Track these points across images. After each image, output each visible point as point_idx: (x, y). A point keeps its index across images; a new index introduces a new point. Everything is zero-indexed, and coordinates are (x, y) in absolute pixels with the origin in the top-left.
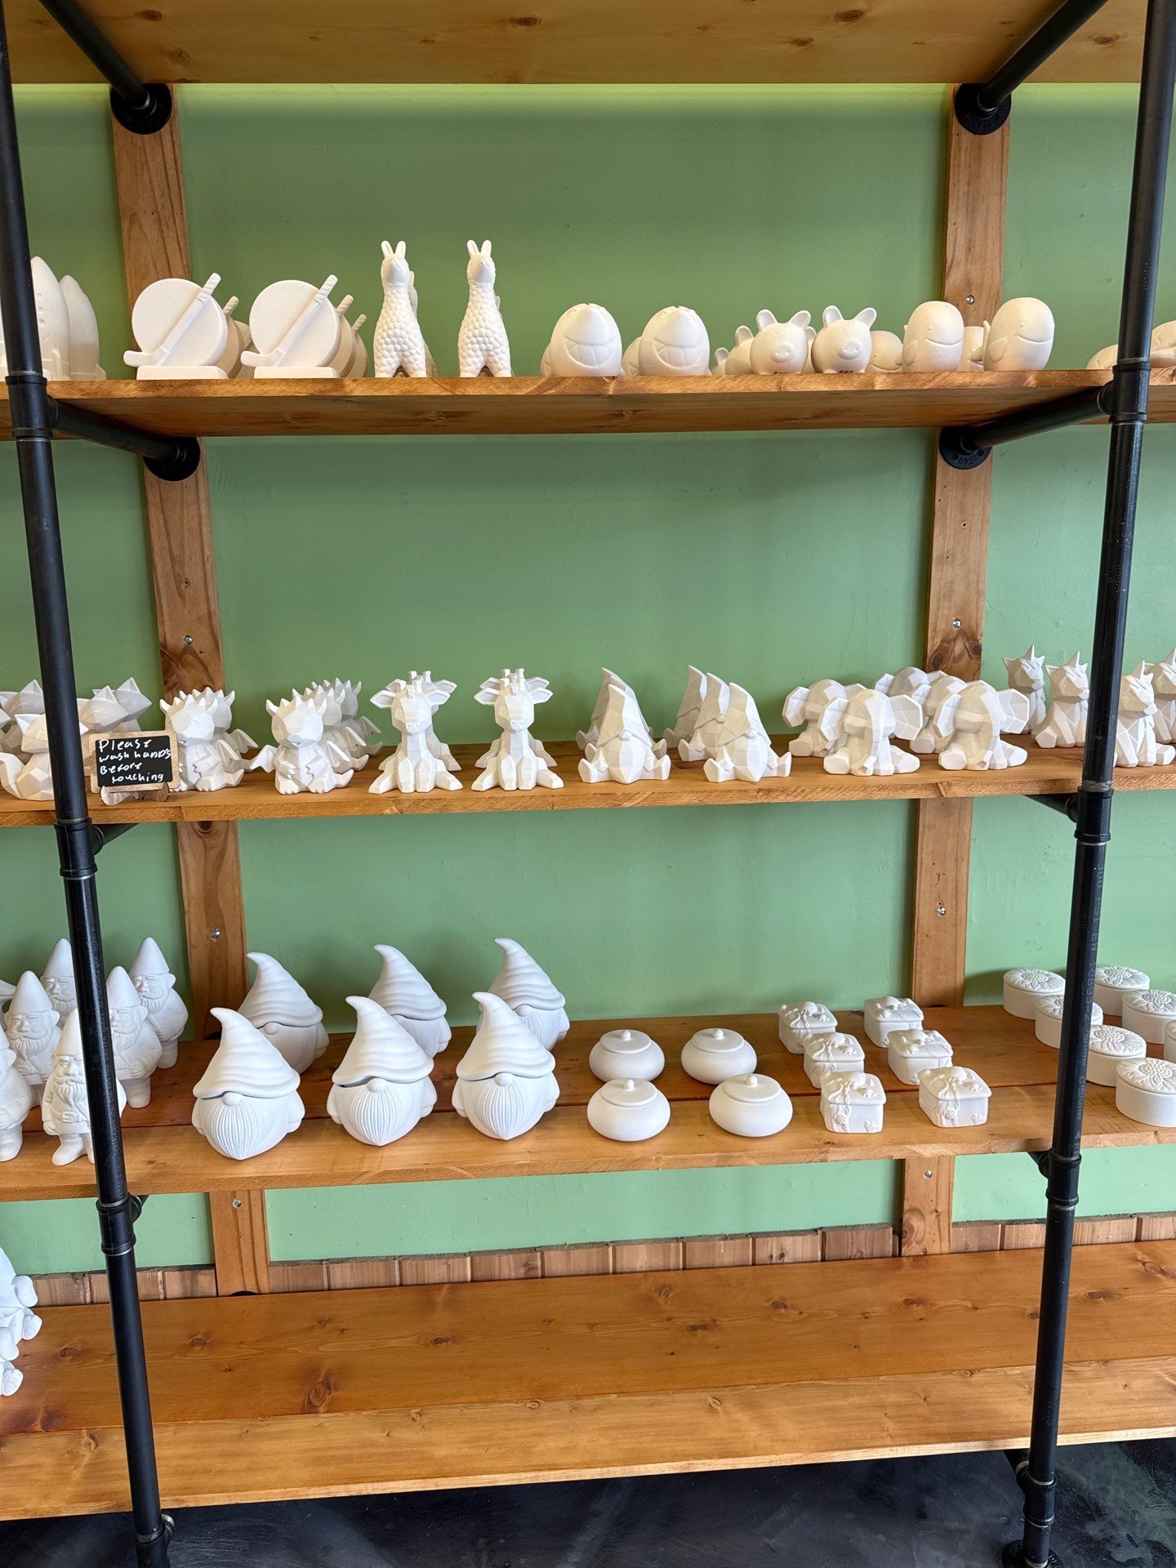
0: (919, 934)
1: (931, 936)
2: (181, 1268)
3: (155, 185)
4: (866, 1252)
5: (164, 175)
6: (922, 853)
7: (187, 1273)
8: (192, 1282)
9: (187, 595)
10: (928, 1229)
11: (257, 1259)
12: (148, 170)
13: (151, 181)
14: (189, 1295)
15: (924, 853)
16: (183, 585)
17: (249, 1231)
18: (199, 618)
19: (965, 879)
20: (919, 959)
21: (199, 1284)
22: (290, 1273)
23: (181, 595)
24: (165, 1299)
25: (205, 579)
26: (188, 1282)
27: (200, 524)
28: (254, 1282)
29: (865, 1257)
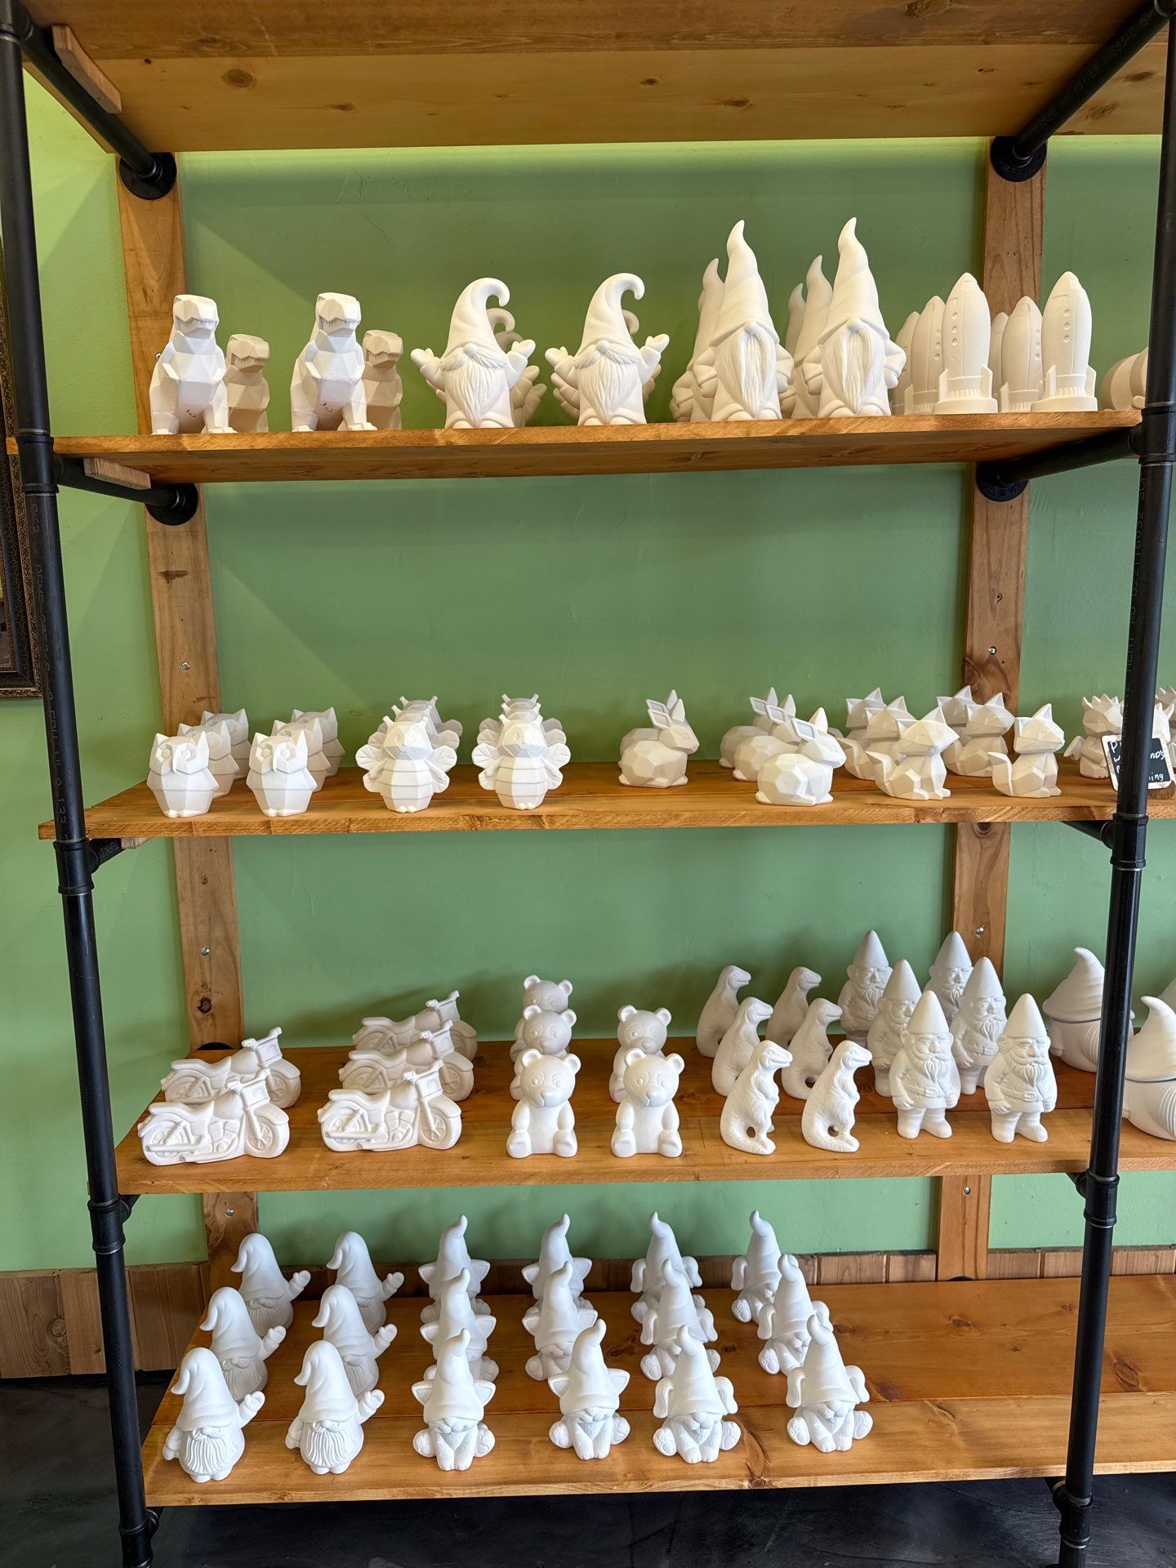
2: (904, 1253)
3: (1020, 228)
5: (1029, 219)
7: (911, 1257)
8: (914, 1266)
9: (998, 608)
11: (978, 1246)
12: (1016, 215)
13: (1017, 225)
14: (910, 1279)
16: (996, 600)
17: (975, 1219)
18: (1006, 630)
21: (921, 1268)
22: (1007, 1261)
23: (993, 609)
24: (887, 1282)
25: (1017, 593)
26: (910, 1267)
27: (1020, 542)
28: (973, 1268)
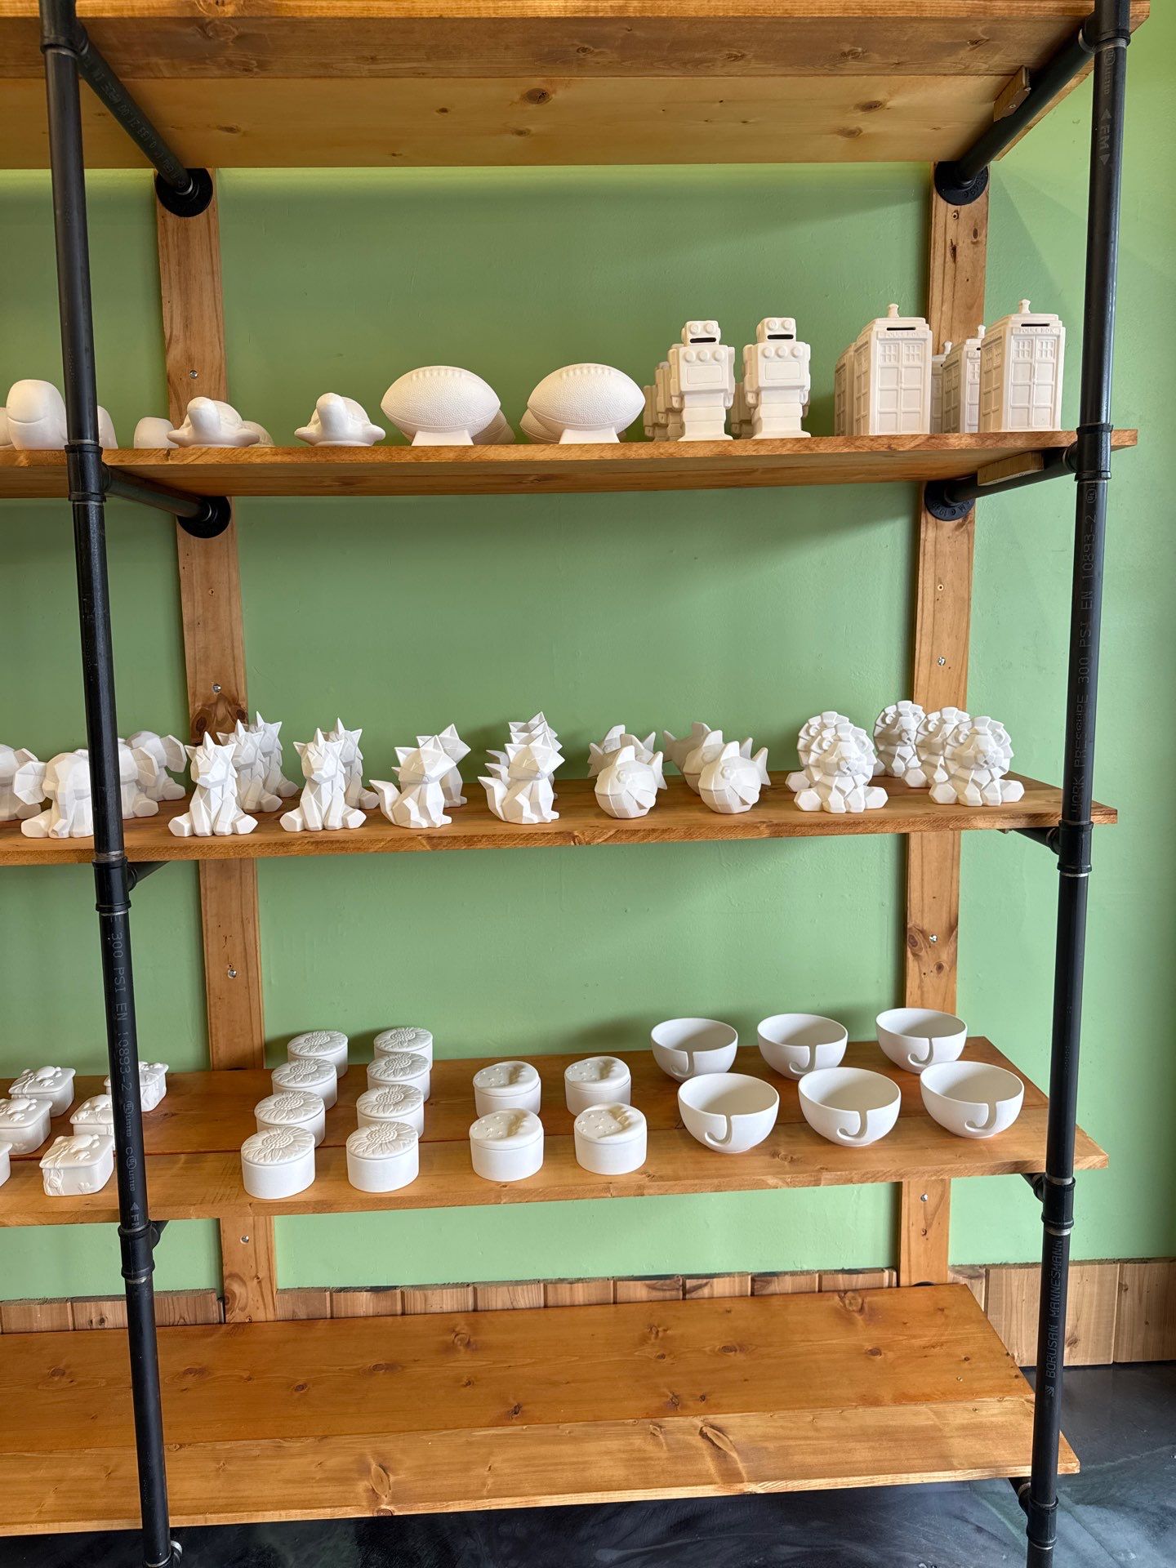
0: (211, 996)
1: (223, 999)
4: (189, 1319)
6: (206, 915)
10: (251, 1296)
15: (209, 914)
19: (253, 942)
20: (213, 1020)
29: (188, 1323)
